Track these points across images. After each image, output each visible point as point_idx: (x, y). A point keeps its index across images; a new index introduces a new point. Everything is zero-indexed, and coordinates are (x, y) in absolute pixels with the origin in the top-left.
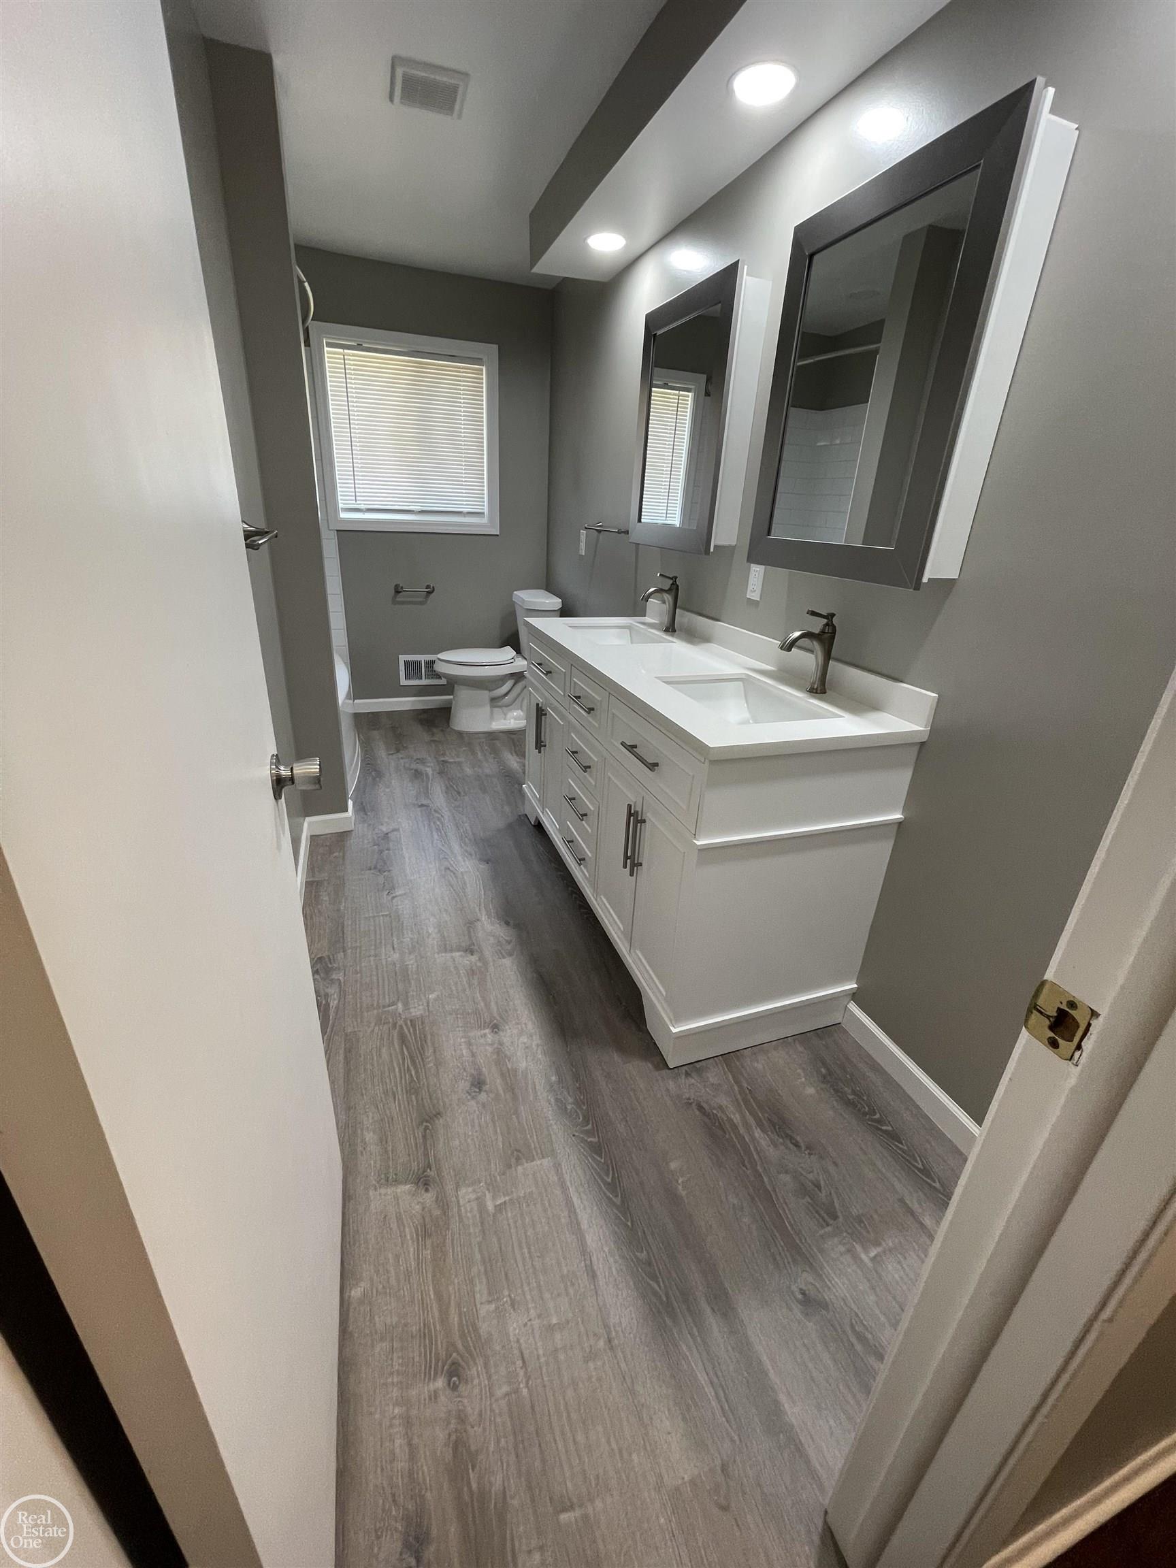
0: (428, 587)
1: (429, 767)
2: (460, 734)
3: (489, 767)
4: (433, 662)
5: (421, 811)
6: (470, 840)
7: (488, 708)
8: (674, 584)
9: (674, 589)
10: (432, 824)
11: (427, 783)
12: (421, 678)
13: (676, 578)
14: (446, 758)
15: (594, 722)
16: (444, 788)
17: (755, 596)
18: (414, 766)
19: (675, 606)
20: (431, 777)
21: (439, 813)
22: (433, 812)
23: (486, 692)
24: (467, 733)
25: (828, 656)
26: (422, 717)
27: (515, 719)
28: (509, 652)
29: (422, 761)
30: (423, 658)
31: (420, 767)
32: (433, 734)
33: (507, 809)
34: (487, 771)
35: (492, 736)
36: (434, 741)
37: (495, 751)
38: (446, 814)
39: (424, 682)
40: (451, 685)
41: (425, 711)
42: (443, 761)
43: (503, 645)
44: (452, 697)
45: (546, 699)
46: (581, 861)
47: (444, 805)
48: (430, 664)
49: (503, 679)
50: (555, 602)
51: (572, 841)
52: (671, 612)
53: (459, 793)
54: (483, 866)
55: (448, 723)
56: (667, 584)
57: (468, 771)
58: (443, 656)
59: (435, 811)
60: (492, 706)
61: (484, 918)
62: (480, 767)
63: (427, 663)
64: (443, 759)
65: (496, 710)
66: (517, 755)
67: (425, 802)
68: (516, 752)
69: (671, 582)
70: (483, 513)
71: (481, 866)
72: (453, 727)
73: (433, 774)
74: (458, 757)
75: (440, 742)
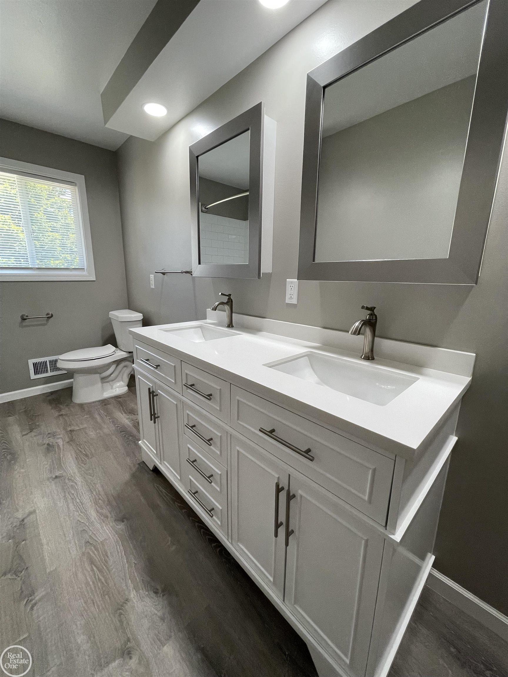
0: (47, 314)
1: (58, 438)
2: (81, 406)
3: (108, 428)
4: (56, 361)
5: (56, 483)
6: (104, 502)
7: (100, 385)
8: (230, 299)
9: (230, 302)
10: (67, 494)
11: (59, 454)
12: (47, 372)
13: (230, 295)
14: (72, 428)
15: (215, 406)
16: (74, 455)
17: (294, 301)
18: (46, 441)
19: (232, 312)
20: (61, 447)
21: (73, 481)
22: (67, 481)
23: (98, 375)
24: (86, 404)
25: (374, 335)
26: (50, 398)
27: (119, 387)
28: (110, 349)
29: (53, 435)
30: (47, 359)
31: (51, 440)
32: (60, 410)
33: (128, 460)
34: (106, 431)
35: (104, 402)
36: (62, 415)
37: (109, 413)
38: (79, 479)
39: (50, 374)
40: (70, 374)
41: (52, 393)
42: (70, 431)
43: (105, 344)
44: (72, 380)
45: (155, 383)
46: (211, 511)
47: (76, 471)
48: (54, 363)
49: (109, 365)
50: (139, 316)
51: (197, 492)
52: (230, 316)
53: (86, 455)
54: (121, 526)
55: (71, 400)
56: (225, 299)
57: (92, 434)
58: (62, 357)
59: (69, 479)
60: (102, 383)
61: (133, 595)
62: (100, 429)
63: (51, 362)
64: (70, 429)
65: (105, 384)
66: (125, 413)
67: (57, 474)
68: (124, 411)
69: (228, 297)
70: (84, 269)
71: (119, 527)
72: (74, 402)
73: (63, 445)
74: (82, 424)
75: (66, 415)
